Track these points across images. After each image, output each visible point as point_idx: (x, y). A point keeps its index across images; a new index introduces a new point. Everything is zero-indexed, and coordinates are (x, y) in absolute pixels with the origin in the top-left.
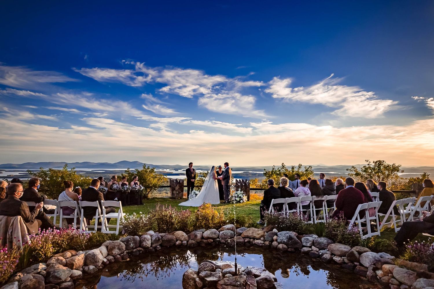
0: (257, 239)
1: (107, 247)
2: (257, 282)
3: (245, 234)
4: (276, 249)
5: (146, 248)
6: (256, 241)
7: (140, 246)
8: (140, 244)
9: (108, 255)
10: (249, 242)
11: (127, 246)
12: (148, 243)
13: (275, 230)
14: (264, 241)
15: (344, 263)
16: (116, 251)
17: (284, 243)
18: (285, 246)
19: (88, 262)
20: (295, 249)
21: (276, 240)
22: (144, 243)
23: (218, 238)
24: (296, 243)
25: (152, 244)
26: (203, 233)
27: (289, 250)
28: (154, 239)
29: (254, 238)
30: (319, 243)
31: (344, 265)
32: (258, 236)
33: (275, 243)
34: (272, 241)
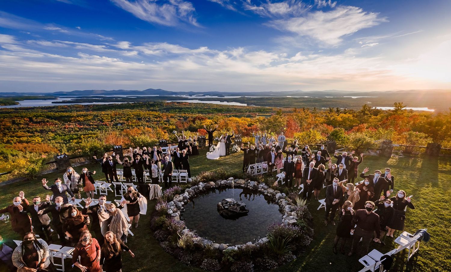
0: (242, 184)
1: (187, 191)
2: (240, 207)
3: (237, 182)
4: (249, 189)
5: (201, 190)
6: (242, 185)
7: (198, 190)
8: (198, 188)
9: (189, 195)
10: (239, 185)
11: (194, 190)
12: (201, 189)
13: (249, 181)
14: (245, 185)
15: (271, 196)
16: (191, 193)
17: (252, 187)
18: (252, 188)
19: (184, 199)
20: (256, 189)
21: (249, 185)
22: (200, 189)
23: (227, 184)
24: (256, 187)
25: (202, 188)
26: (221, 182)
27: (254, 190)
28: (203, 186)
29: (241, 184)
30: (265, 188)
31: (270, 197)
32: (243, 183)
33: (249, 187)
34: (248, 185)
